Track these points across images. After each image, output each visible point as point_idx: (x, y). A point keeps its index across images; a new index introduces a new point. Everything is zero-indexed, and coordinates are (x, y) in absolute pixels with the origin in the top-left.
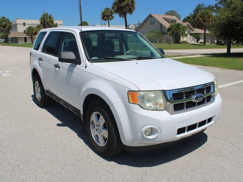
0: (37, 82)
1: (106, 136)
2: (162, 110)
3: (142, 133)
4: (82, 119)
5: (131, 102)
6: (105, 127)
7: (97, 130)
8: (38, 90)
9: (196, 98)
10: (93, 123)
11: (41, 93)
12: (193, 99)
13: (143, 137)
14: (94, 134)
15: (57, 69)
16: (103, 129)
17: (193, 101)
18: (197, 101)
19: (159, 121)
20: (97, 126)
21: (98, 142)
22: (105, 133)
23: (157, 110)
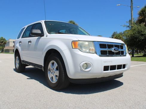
0: (17, 57)
1: (58, 75)
2: (93, 53)
3: (80, 67)
4: (43, 70)
5: (74, 47)
6: (57, 69)
7: (52, 73)
8: (18, 62)
9: (114, 50)
10: (49, 70)
11: (19, 63)
12: (113, 50)
13: (81, 70)
14: (50, 77)
15: (30, 43)
16: (55, 71)
17: (113, 51)
18: (115, 52)
19: (92, 59)
20: (52, 70)
21: (53, 81)
22: (57, 73)
23: (90, 53)
